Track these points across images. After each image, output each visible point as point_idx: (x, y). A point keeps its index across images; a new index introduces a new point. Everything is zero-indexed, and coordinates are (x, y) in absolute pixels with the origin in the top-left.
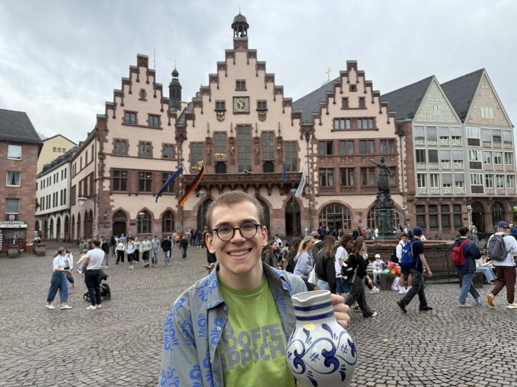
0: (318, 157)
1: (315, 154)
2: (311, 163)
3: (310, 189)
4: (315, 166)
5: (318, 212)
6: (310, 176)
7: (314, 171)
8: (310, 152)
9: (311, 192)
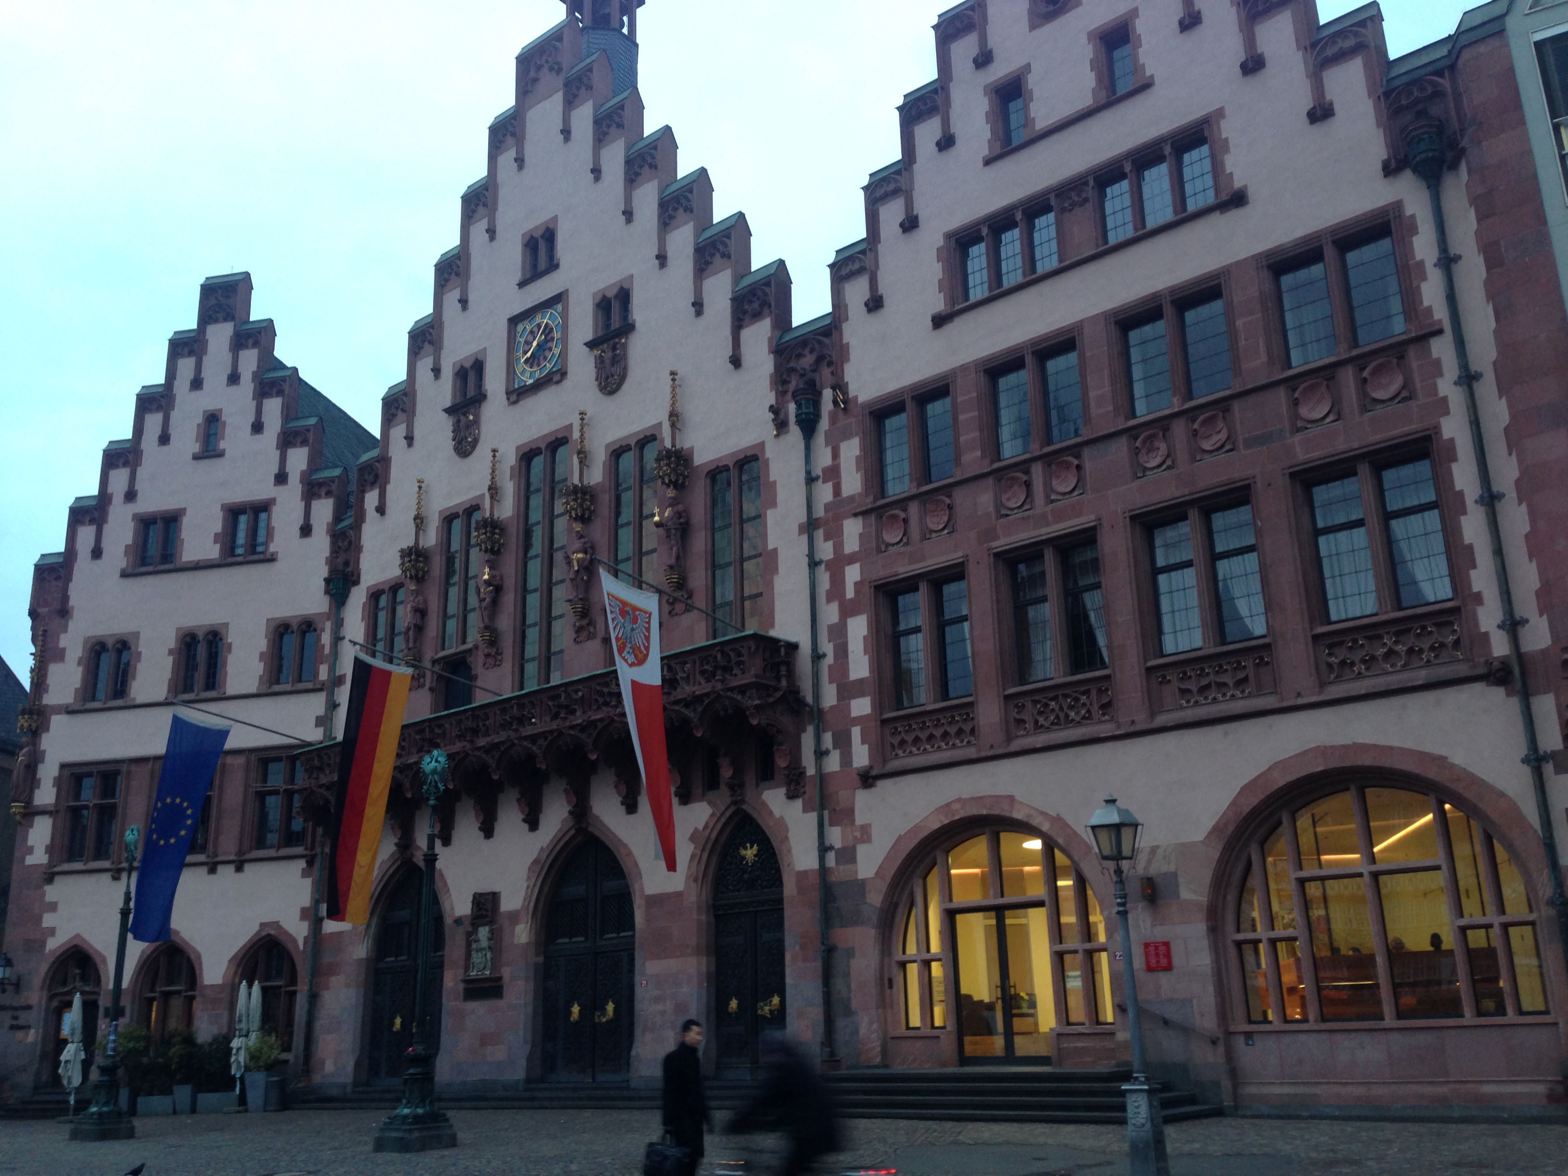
0: (864, 514)
1: (851, 498)
2: (829, 565)
3: (828, 739)
4: (853, 574)
5: (875, 898)
6: (827, 647)
7: (848, 610)
8: (824, 493)
9: (833, 763)
